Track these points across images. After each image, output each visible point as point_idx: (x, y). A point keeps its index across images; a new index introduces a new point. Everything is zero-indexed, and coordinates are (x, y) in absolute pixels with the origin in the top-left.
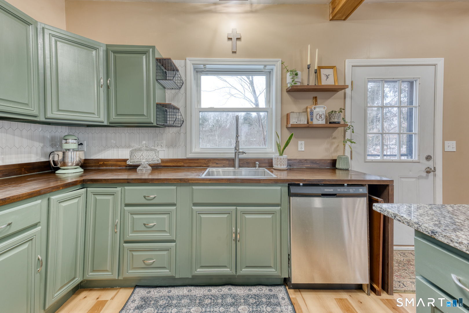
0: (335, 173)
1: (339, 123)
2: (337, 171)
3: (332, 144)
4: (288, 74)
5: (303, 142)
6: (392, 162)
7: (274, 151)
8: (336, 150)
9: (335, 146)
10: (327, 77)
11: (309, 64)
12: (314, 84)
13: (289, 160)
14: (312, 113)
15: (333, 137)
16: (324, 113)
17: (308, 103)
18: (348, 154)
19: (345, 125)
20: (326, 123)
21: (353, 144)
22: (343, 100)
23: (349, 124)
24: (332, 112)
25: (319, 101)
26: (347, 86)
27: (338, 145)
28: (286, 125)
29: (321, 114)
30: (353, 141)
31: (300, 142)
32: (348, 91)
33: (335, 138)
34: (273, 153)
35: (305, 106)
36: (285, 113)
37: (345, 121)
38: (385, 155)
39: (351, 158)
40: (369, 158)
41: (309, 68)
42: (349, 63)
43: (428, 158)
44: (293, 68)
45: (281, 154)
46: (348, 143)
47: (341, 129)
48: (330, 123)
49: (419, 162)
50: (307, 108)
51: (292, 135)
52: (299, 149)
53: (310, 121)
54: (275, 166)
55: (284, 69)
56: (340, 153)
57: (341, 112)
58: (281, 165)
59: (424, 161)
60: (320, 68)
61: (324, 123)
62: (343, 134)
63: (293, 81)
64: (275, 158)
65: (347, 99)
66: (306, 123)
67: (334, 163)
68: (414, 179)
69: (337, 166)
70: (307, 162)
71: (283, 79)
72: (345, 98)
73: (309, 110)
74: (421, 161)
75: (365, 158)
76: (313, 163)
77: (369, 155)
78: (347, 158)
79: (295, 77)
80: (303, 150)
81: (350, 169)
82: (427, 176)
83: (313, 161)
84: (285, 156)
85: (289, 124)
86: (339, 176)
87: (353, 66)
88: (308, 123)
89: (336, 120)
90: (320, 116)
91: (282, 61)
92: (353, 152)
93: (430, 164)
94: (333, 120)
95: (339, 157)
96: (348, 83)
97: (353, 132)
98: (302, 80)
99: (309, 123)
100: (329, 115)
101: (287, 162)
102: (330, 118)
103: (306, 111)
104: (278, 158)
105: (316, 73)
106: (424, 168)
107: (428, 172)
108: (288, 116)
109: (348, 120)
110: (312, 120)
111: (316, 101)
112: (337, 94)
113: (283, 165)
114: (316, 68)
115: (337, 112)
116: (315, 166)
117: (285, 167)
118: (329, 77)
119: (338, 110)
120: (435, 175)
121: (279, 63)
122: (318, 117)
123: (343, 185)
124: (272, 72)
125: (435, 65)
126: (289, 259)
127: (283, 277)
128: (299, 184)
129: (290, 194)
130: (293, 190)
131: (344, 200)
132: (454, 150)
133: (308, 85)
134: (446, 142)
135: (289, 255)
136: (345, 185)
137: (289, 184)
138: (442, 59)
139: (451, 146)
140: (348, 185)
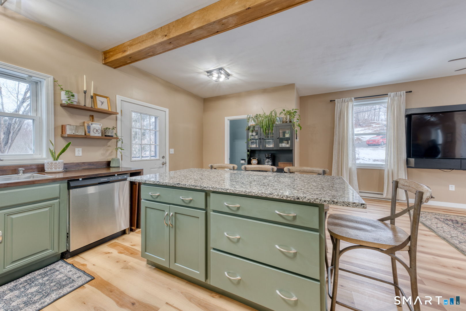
0: (110, 169)
1: (112, 136)
2: (111, 169)
3: (107, 150)
4: (63, 93)
5: (80, 149)
6: (147, 160)
7: (44, 156)
8: (110, 154)
9: (109, 152)
10: (102, 103)
11: (85, 89)
12: (90, 106)
13: (65, 164)
14: (89, 127)
15: (108, 145)
16: (100, 128)
17: (86, 120)
18: (119, 157)
19: (117, 138)
20: (102, 135)
21: (122, 150)
22: (115, 121)
23: (120, 138)
24: (107, 128)
25: (95, 119)
26: (118, 114)
27: (112, 152)
28: (61, 135)
29: (97, 129)
30: (122, 148)
31: (77, 149)
32: (119, 116)
33: (109, 146)
34: (44, 159)
35: (82, 121)
36: (60, 124)
37: (117, 135)
38: (143, 157)
39: (122, 160)
40: (133, 159)
41: (85, 93)
42: (119, 98)
43: (163, 157)
44: (69, 89)
45: (56, 159)
46: (119, 150)
47: (114, 141)
48: (106, 136)
49: (159, 160)
50: (84, 123)
51: (70, 143)
52: (76, 155)
53: (87, 133)
54: (47, 170)
55: (57, 86)
56: (114, 157)
57: (114, 129)
58: (56, 169)
59: (161, 159)
60: (96, 95)
61: (101, 136)
62: (116, 144)
63: (69, 100)
64: (48, 163)
65: (118, 121)
66: (83, 134)
67: (108, 164)
68: (157, 169)
69: (111, 165)
70: (84, 165)
71: (56, 95)
72: (116, 120)
73: (86, 125)
74: (160, 159)
75: (131, 159)
76: (90, 165)
77: (133, 157)
78: (118, 159)
79: (72, 97)
80: (81, 155)
81: (121, 166)
82: (163, 166)
83: (90, 164)
84: (60, 161)
85: (65, 133)
87: (121, 100)
88: (85, 134)
89: (110, 134)
90: (97, 131)
91: (54, 79)
92: (123, 156)
93: (164, 160)
94: (107, 134)
95: (112, 159)
96: (119, 111)
97: (122, 143)
98: (78, 99)
99: (87, 135)
100: (105, 130)
101: (63, 166)
102: (105, 133)
103: (84, 125)
104: (52, 163)
105: (92, 98)
106: (161, 162)
107: (163, 164)
108: (63, 128)
109: (119, 135)
110: (89, 132)
111: (93, 118)
112: (109, 117)
113: (59, 168)
114: (92, 95)
115: (111, 129)
116: (92, 167)
117: (61, 170)
118: (104, 103)
119: (111, 127)
120: (166, 166)
121: (51, 79)
122: (95, 131)
123: (114, 175)
124: (39, 83)
125: (165, 111)
126: (67, 237)
127: (61, 252)
128: (79, 179)
129: (69, 188)
130: (72, 184)
131: (116, 184)
132: (173, 153)
133: (85, 106)
134: (170, 149)
135: (67, 234)
136: (116, 175)
137: (68, 181)
138: (168, 109)
139: (172, 151)
140: (118, 175)
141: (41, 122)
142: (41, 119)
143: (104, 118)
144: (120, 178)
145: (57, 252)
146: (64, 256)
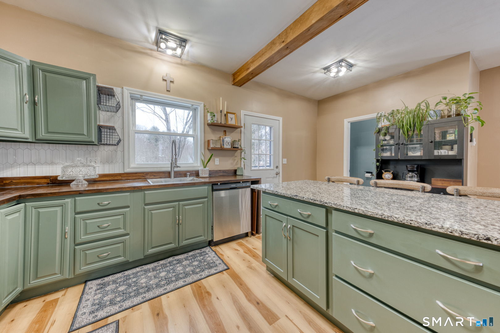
0: (236, 177)
1: (238, 148)
2: (237, 176)
3: (235, 160)
4: (209, 114)
5: (218, 159)
6: (263, 170)
7: (199, 165)
8: (236, 164)
9: (236, 161)
10: (232, 119)
11: (221, 110)
12: (224, 123)
13: (210, 171)
14: (223, 141)
15: (235, 156)
16: (230, 141)
17: (221, 134)
18: (243, 166)
19: (241, 149)
20: (231, 147)
21: (245, 160)
22: (240, 134)
23: (243, 149)
24: (234, 141)
26: (242, 127)
27: (238, 161)
28: (208, 148)
29: (228, 142)
30: (245, 158)
31: (216, 159)
32: (242, 129)
33: (236, 157)
34: (199, 167)
35: (219, 136)
36: (207, 140)
37: (241, 147)
38: (260, 167)
39: (244, 169)
40: (253, 168)
41: (221, 112)
42: (243, 112)
43: (277, 167)
44: (212, 111)
45: (205, 167)
46: (243, 160)
47: (239, 151)
48: (234, 147)
49: (273, 170)
50: (220, 137)
51: (213, 154)
52: (216, 164)
53: (222, 146)
54: (201, 175)
55: (206, 110)
56: (239, 166)
57: (239, 141)
58: (205, 174)
59: (275, 169)
60: (228, 113)
61: (230, 148)
62: (240, 154)
63: (212, 119)
64: (201, 170)
65: (242, 134)
66: (220, 147)
67: (235, 171)
68: (271, 179)
69: (237, 173)
70: (220, 172)
71: (205, 117)
72: (241, 133)
73: (221, 139)
74: (274, 169)
75: (251, 168)
76: (224, 172)
77: (253, 167)
78: (242, 168)
79: (214, 117)
80: (218, 164)
81: (243, 174)
82: (277, 176)
83: (224, 171)
84: (207, 168)
85: (210, 147)
86: (238, 178)
87: (244, 115)
88: (221, 147)
89: (236, 146)
90: (228, 143)
91: (204, 105)
92: (245, 165)
93: (277, 170)
94: (235, 146)
95: (238, 168)
96: (242, 125)
97: (245, 153)
98: (217, 119)
99: (222, 147)
100: (233, 143)
101: (208, 173)
102: (233, 145)
103: (220, 140)
104: (203, 170)
105: (225, 116)
106: (275, 172)
107: (277, 174)
108: (209, 141)
109: (242, 146)
110: (223, 145)
111: (226, 133)
112: (236, 130)
113: (207, 174)
114: (225, 113)
115: (237, 142)
116: (225, 174)
117: (207, 175)
118: (233, 119)
119: (237, 140)
120: (279, 176)
121: (202, 105)
122: (227, 144)
123: (240, 182)
124: (196, 110)
125: (279, 120)
126: (212, 229)
127: (209, 240)
128: (218, 184)
129: (213, 190)
130: (215, 187)
131: (240, 190)
132: (286, 163)
133: (221, 123)
134: (283, 159)
135: (212, 226)
136: (241, 182)
137: (212, 184)
138: (281, 118)
139: (285, 161)
140: (242, 182)
141: (197, 139)
142: (197, 136)
143: (232, 132)
144: (244, 185)
145: (206, 240)
146: (211, 243)
